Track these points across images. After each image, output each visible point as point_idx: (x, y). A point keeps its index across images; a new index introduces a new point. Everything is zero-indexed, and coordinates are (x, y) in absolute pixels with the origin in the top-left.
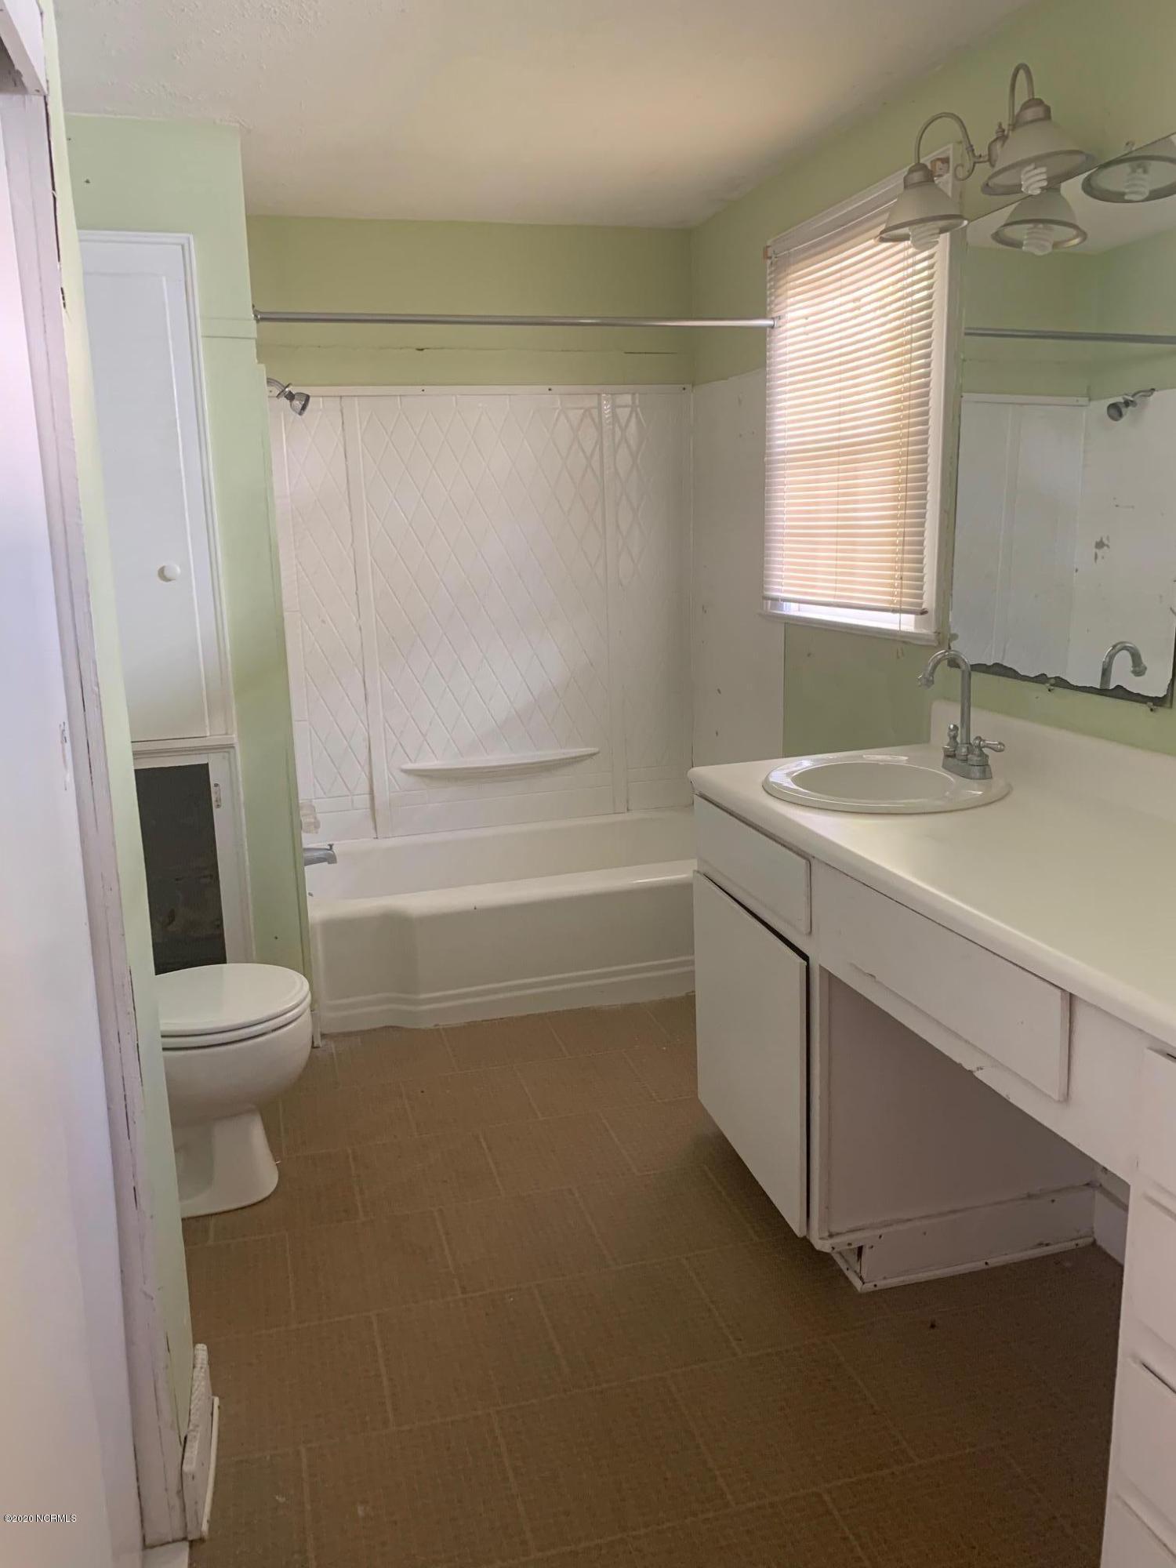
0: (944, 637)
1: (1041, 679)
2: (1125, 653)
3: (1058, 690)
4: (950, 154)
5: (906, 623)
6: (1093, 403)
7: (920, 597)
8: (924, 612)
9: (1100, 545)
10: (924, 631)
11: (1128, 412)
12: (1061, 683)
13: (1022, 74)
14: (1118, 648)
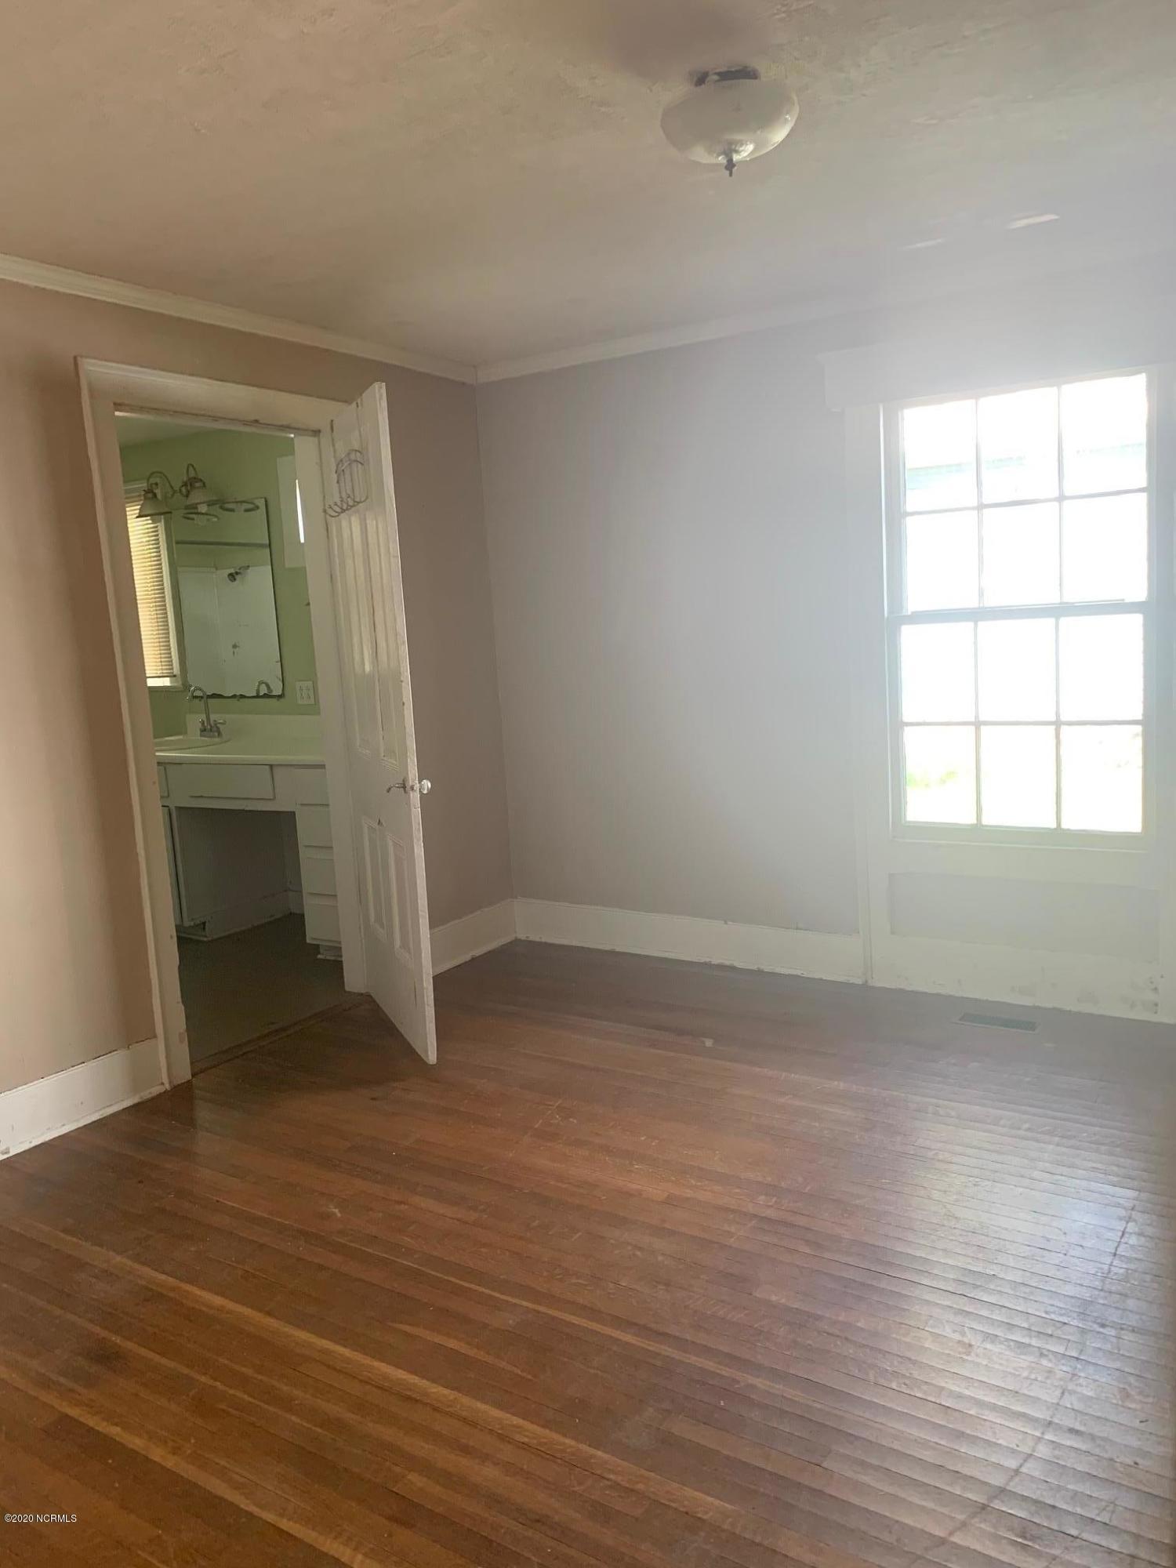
0: (186, 686)
1: (234, 696)
2: (264, 685)
3: (241, 700)
4: (158, 482)
5: (166, 682)
6: (218, 572)
7: (172, 669)
8: (175, 676)
9: (235, 646)
10: (176, 684)
11: (238, 577)
12: (242, 696)
13: (191, 469)
14: (261, 683)
